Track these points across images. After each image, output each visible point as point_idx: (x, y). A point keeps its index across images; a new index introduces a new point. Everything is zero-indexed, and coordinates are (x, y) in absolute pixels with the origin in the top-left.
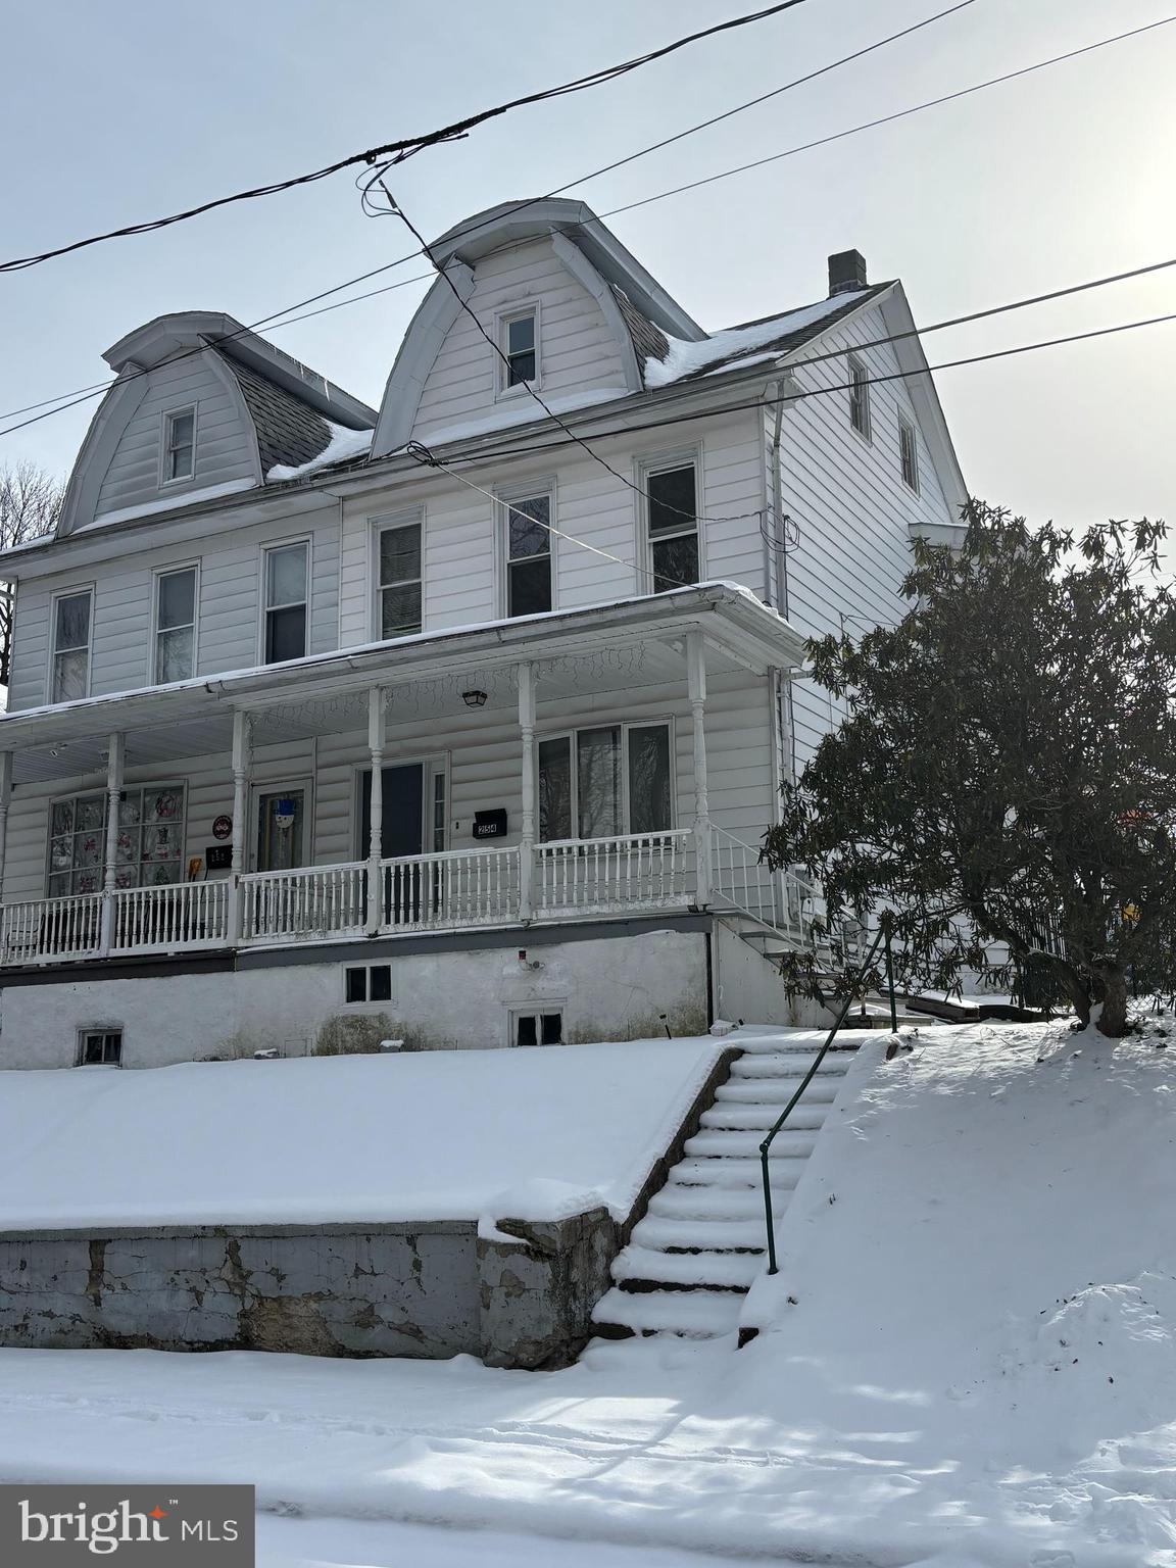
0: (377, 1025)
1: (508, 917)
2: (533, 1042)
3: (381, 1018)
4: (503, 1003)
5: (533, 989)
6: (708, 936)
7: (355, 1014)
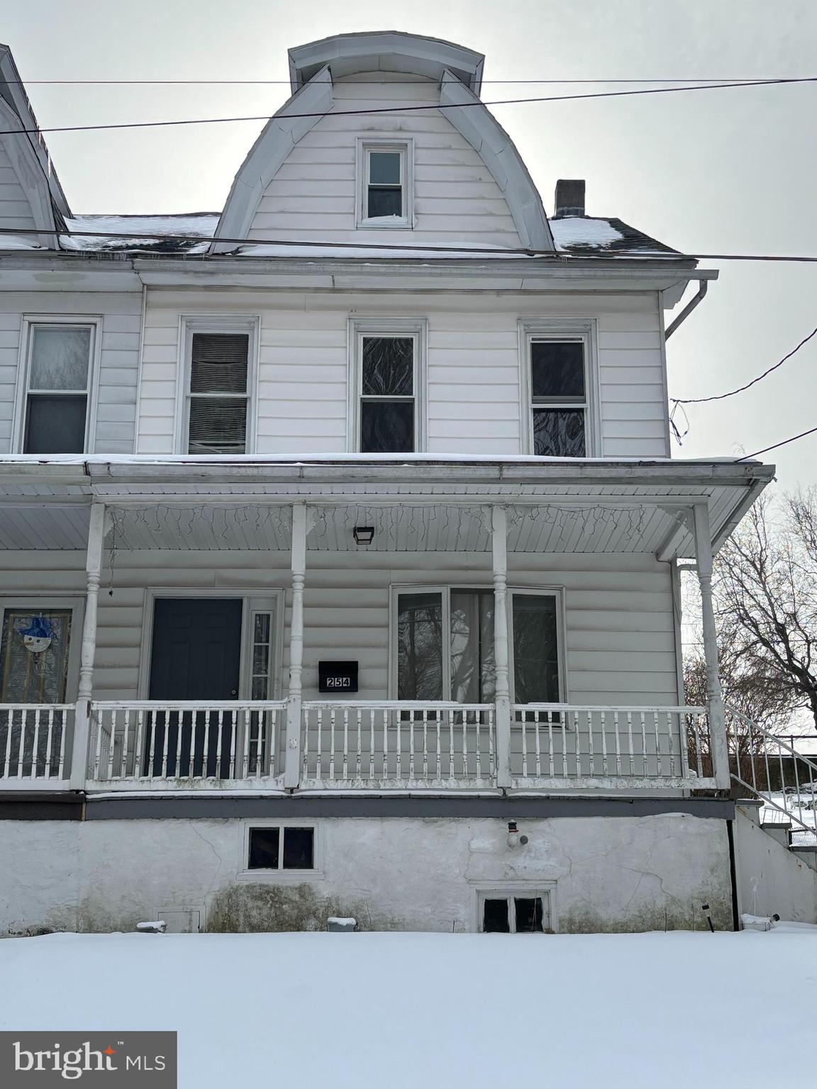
0: (297, 898)
1: (479, 783)
2: (505, 929)
3: (303, 891)
4: (470, 881)
5: (512, 868)
6: (729, 824)
7: (266, 883)
